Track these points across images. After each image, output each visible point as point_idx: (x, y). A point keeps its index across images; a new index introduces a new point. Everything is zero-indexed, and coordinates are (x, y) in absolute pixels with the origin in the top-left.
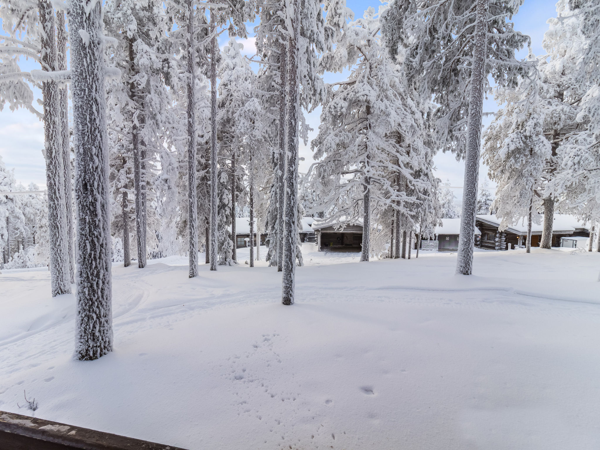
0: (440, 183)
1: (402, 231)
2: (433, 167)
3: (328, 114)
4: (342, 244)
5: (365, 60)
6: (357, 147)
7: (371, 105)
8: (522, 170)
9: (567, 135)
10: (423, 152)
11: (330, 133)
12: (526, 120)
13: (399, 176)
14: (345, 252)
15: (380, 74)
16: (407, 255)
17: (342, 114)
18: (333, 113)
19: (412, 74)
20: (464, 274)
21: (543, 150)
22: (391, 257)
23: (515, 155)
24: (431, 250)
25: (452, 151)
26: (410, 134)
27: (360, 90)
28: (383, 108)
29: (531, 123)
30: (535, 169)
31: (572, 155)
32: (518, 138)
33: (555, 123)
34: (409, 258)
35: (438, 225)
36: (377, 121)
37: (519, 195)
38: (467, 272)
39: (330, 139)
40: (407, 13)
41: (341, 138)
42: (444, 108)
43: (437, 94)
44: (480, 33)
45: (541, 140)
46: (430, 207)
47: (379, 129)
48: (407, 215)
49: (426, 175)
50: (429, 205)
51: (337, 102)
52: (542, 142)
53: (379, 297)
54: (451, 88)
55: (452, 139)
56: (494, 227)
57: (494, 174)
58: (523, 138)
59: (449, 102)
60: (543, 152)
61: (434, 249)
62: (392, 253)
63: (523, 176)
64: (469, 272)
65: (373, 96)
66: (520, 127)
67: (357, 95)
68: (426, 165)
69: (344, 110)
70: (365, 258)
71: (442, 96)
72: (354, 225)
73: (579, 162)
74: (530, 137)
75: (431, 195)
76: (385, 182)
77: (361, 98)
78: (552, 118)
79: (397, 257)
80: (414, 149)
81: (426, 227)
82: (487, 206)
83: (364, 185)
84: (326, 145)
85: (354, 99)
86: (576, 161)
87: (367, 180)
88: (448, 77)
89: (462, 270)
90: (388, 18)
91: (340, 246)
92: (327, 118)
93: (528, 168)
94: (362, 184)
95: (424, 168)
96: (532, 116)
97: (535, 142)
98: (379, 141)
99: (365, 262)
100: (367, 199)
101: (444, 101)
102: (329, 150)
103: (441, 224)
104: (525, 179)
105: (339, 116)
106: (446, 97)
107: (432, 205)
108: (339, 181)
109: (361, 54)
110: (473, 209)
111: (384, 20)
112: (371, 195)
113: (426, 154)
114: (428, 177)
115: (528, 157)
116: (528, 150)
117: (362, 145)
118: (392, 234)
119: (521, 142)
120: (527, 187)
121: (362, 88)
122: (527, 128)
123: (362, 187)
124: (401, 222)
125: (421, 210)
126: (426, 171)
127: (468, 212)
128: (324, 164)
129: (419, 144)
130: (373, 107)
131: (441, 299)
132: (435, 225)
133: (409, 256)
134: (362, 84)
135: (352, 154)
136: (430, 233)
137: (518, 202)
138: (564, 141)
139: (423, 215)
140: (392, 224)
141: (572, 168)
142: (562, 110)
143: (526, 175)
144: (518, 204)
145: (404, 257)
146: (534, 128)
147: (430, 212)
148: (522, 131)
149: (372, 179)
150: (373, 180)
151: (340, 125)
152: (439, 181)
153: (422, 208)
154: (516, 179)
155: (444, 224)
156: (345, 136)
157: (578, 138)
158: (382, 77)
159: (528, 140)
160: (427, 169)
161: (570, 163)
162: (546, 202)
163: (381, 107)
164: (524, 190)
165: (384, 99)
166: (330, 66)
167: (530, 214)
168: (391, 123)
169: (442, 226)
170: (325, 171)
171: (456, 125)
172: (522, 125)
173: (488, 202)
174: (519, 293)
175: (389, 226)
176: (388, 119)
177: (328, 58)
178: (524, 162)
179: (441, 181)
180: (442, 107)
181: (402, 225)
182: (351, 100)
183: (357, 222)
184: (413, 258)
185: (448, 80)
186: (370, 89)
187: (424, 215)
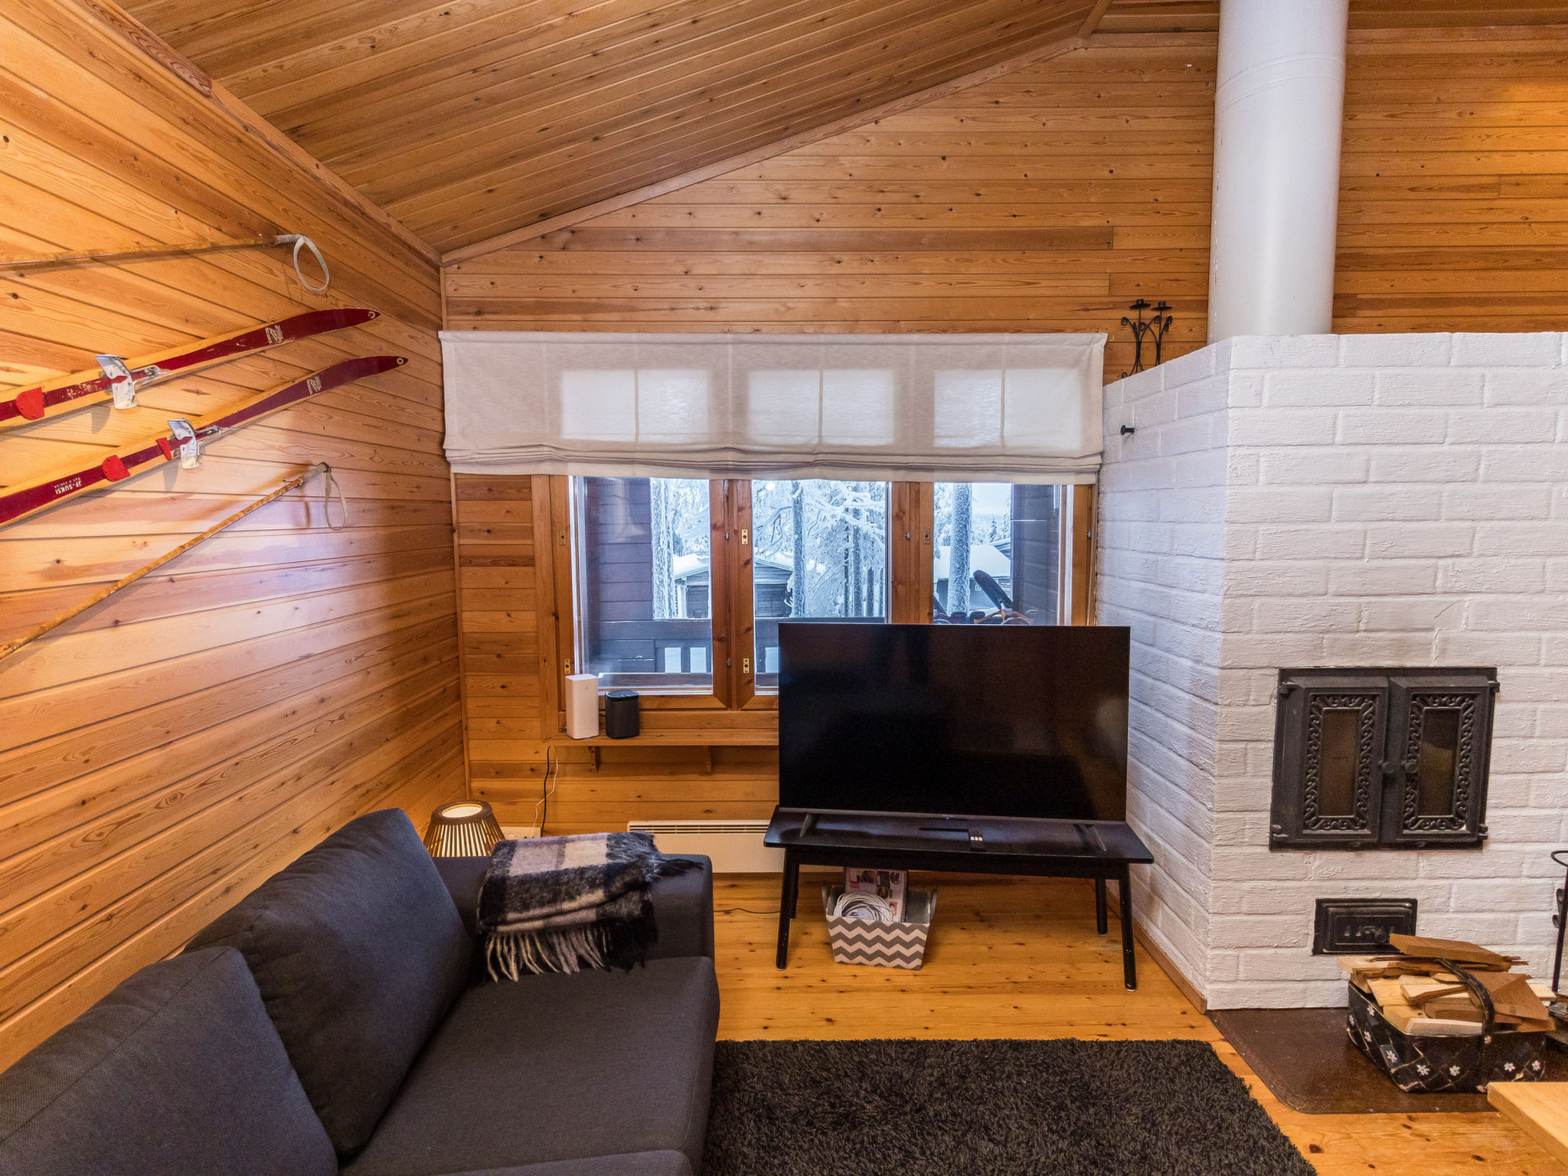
1: (864, 570)
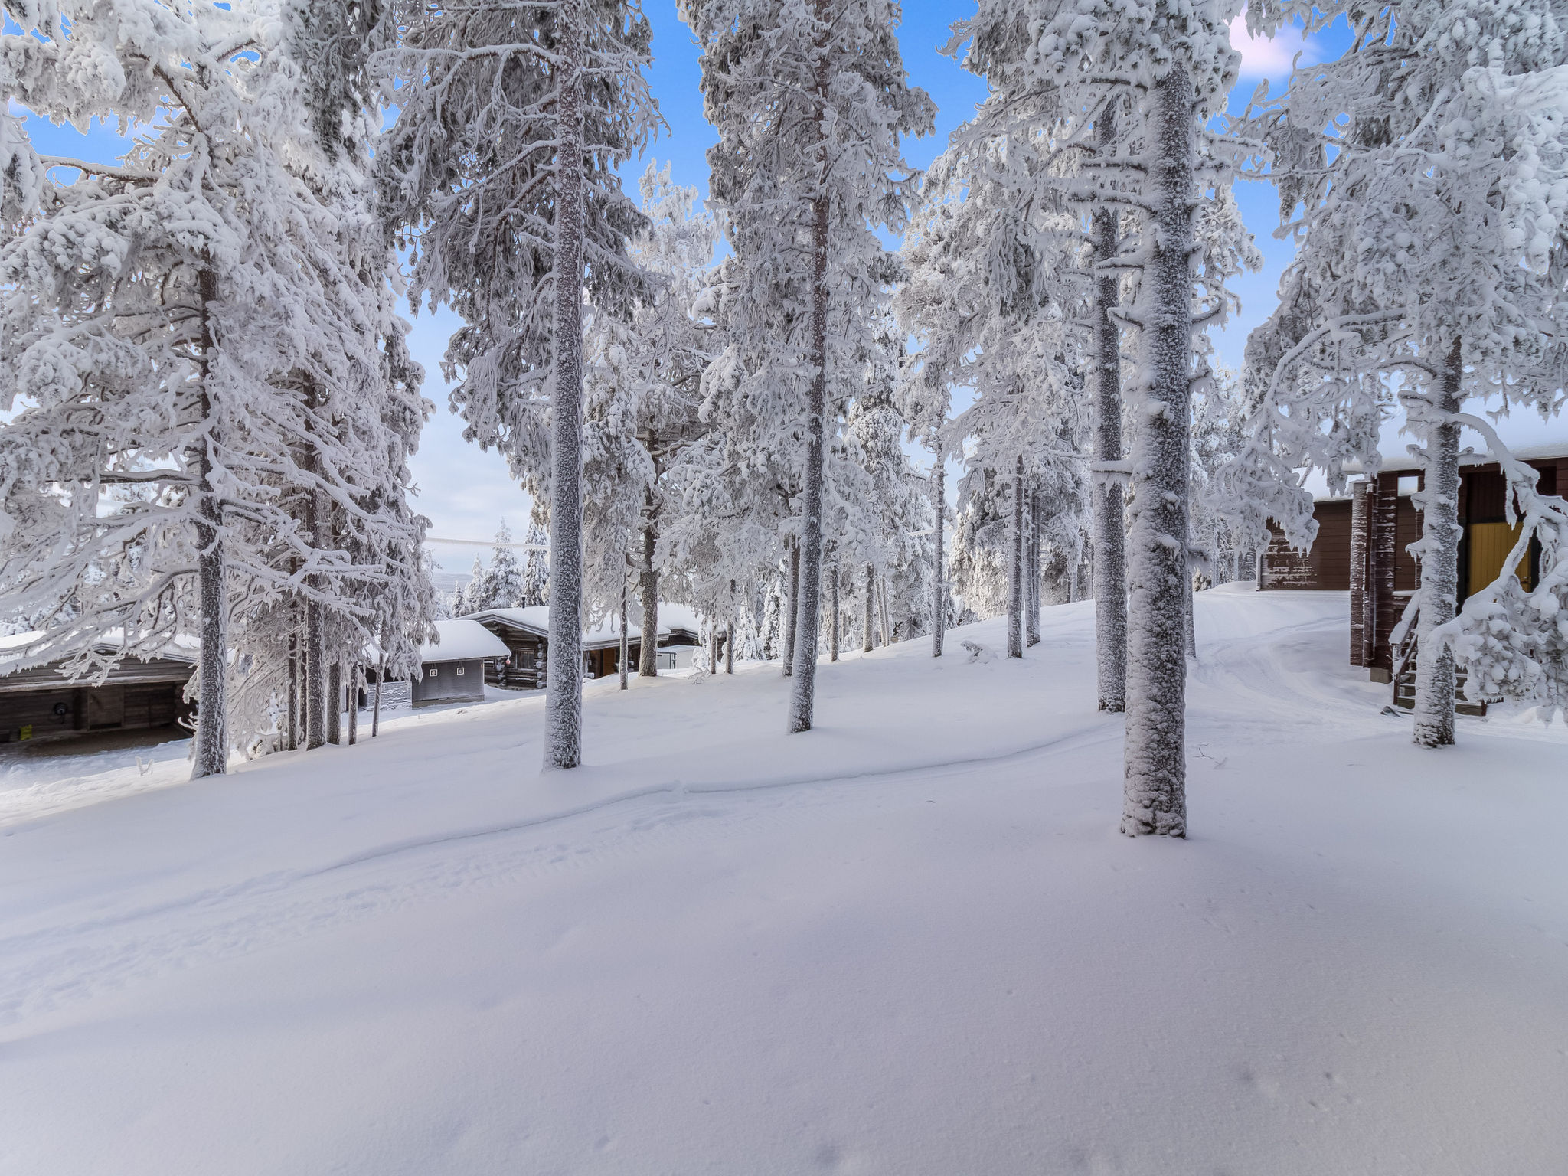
0: (427, 531)
2: (409, 485)
3: (34, 259)
4: (77, 724)
5: (186, 122)
6: (171, 397)
7: (223, 273)
8: (606, 509)
9: (673, 445)
10: (384, 443)
11: (49, 331)
12: (607, 402)
13: (313, 502)
14: (95, 751)
15: (248, 183)
16: (344, 733)
17: (99, 273)
18: (62, 259)
19: (396, 213)
20: (566, 766)
21: (642, 470)
22: (292, 747)
23: (591, 475)
24: (394, 708)
25: (500, 447)
26: (353, 386)
27: (177, 212)
28: (267, 292)
29: (615, 409)
30: (628, 508)
31: (697, 484)
32: (594, 437)
33: (653, 417)
34: (352, 741)
35: (427, 640)
36: (244, 325)
37: (602, 563)
38: (572, 760)
39: (52, 350)
40: (373, 32)
41: (103, 357)
42: (478, 331)
43: (460, 291)
44: (569, 171)
45: (636, 449)
46: (406, 594)
47: (255, 354)
48: (349, 617)
49: (394, 505)
50: (404, 588)
51: (80, 227)
52: (639, 453)
53: (349, 896)
54: (495, 284)
55: (503, 417)
56: (532, 635)
57: (545, 513)
58: (605, 440)
59: (492, 319)
60: (642, 474)
61: (400, 705)
62: (292, 735)
63: (607, 522)
64: (576, 759)
65: (228, 245)
66: (597, 414)
67: (168, 226)
68: (392, 480)
69: (112, 261)
70: (212, 764)
71: (472, 299)
72: (153, 659)
73: (710, 501)
74: (617, 438)
75: (409, 560)
76: (280, 519)
77: (184, 239)
78: (648, 406)
79: (316, 744)
80: (356, 429)
81: (399, 647)
82: (509, 587)
83: (199, 525)
84: (34, 370)
85: (152, 235)
86: (705, 499)
87: (211, 509)
88: (490, 253)
89: (559, 756)
90: (314, 21)
91: (69, 733)
92: (31, 272)
93: (617, 505)
94: (192, 521)
95: (388, 486)
96: (617, 396)
97: (627, 452)
98: (256, 391)
99: (214, 780)
100: (210, 571)
101: (479, 313)
102: (48, 392)
103: (434, 638)
104: (612, 530)
105: (88, 279)
106: (484, 304)
107: (411, 587)
108: (92, 508)
109: (171, 99)
110: (576, 598)
111: (298, 19)
112: (228, 559)
113: (391, 449)
114: (398, 512)
115: (616, 481)
116: (614, 466)
117: (188, 392)
118: (292, 675)
119: (602, 447)
120: (617, 546)
121: (186, 207)
122: (610, 418)
123: (195, 531)
124: (323, 638)
125: (382, 602)
126: (392, 495)
127: (566, 606)
128: (20, 440)
129: (371, 419)
130: (229, 278)
131: (537, 850)
132: (420, 641)
133: (352, 734)
134: (186, 195)
135: (151, 418)
136: (411, 664)
137: (602, 579)
138: (668, 455)
139: (388, 616)
140: (292, 647)
141: (701, 510)
142: (664, 393)
143: (614, 521)
144: (602, 584)
145: (334, 739)
146: (623, 422)
147: (408, 607)
148: (601, 424)
149: (227, 508)
150: (233, 509)
151: (91, 310)
152: (425, 523)
153: (385, 597)
154: (595, 528)
155: (442, 638)
156: (121, 353)
157: (692, 453)
158: (258, 196)
159: (613, 446)
160: (395, 488)
161: (696, 501)
162: (645, 578)
163: (257, 286)
164: (611, 552)
165: (267, 265)
166: (40, 90)
167: (624, 605)
168: (296, 342)
169: (438, 643)
170: (24, 464)
171: (513, 381)
172: (600, 411)
173: (511, 578)
174: (693, 791)
175: (280, 654)
176: (287, 330)
177: (28, 57)
178: (609, 491)
179: (430, 525)
180: (474, 328)
181: (328, 647)
182: (137, 237)
183: (169, 649)
184: (365, 740)
185: (490, 263)
186: (219, 219)
187: (393, 616)
